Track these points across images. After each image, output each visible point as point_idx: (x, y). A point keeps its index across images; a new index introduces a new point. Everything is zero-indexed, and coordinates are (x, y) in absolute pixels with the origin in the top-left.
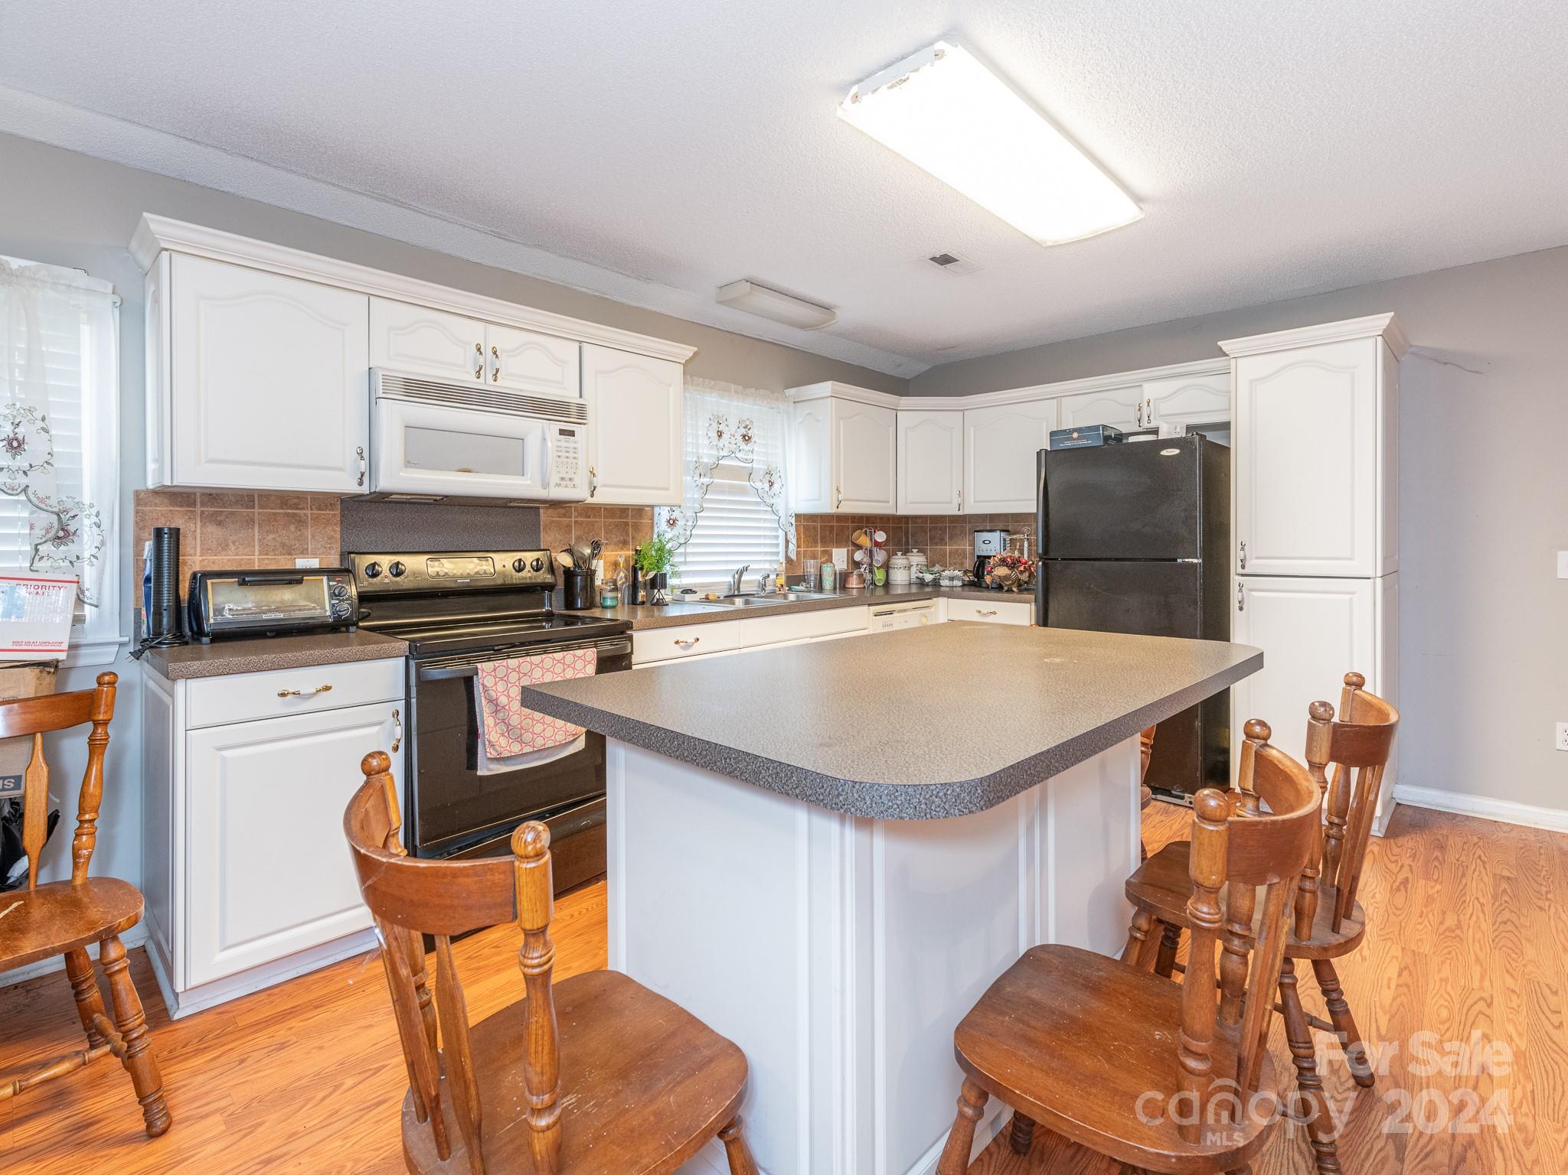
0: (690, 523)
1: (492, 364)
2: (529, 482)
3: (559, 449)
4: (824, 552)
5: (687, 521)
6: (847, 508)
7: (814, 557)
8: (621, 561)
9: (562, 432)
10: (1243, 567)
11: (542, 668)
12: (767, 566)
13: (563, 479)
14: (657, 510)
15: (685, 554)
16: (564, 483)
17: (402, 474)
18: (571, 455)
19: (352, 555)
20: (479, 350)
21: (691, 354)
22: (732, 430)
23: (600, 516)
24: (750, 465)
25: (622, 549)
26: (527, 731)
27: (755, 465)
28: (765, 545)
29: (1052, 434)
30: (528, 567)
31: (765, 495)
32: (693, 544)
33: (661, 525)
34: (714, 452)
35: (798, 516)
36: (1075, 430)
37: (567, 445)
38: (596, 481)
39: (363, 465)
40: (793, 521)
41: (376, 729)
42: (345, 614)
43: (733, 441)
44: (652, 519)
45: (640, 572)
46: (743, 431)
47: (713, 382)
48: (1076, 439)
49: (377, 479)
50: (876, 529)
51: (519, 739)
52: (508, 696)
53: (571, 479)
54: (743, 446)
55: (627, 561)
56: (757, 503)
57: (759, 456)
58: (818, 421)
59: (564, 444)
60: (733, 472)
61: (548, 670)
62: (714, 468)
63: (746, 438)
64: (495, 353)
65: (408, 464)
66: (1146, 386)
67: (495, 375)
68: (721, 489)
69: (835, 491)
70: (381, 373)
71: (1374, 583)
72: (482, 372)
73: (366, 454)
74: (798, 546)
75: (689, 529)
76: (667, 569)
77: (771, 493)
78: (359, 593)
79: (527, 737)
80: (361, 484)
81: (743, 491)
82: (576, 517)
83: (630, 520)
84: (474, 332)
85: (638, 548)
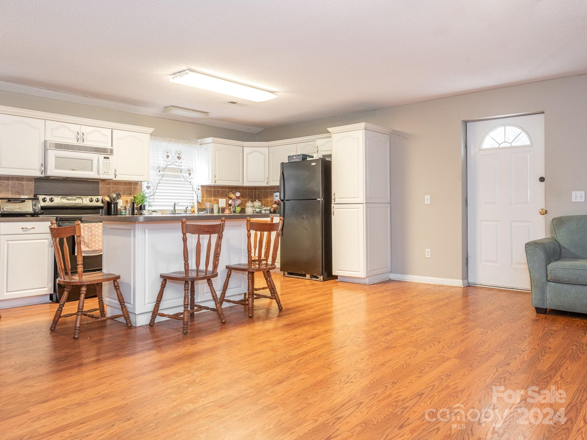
0: (155, 188)
1: (82, 137)
2: (93, 173)
3: (104, 163)
4: (215, 200)
5: (154, 187)
6: (219, 183)
7: (210, 201)
8: (129, 200)
9: (105, 158)
10: (335, 201)
11: (95, 227)
12: (188, 204)
13: (105, 172)
14: (143, 183)
15: (153, 199)
16: (105, 174)
17: (54, 171)
18: (108, 165)
19: (38, 195)
20: (78, 133)
21: (153, 131)
22: (173, 155)
23: (121, 185)
24: (181, 167)
25: (129, 196)
26: (90, 244)
27: (182, 167)
28: (188, 196)
29: (289, 157)
30: (94, 201)
31: (187, 178)
32: (156, 195)
33: (144, 188)
34: (166, 163)
35: (202, 186)
36: (294, 156)
37: (107, 162)
38: (117, 173)
39: (43, 169)
40: (200, 188)
41: (46, 241)
42: (37, 211)
43: (173, 159)
44: (141, 186)
45: (135, 204)
46: (178, 155)
47: (165, 139)
48: (295, 159)
49: (47, 173)
50: (237, 192)
51: (88, 246)
52: (84, 234)
53: (108, 172)
54: (178, 160)
55: (131, 200)
56: (184, 181)
57: (184, 164)
58: (208, 151)
59: (105, 161)
60: (173, 170)
61: (97, 227)
62: (165, 169)
63: (179, 158)
64: (83, 134)
65: (56, 168)
66: (317, 141)
67: (83, 141)
68: (169, 176)
69: (214, 177)
70: (48, 142)
71: (364, 205)
72: (79, 140)
73: (43, 165)
74: (203, 197)
75: (155, 190)
76: (145, 203)
77: (190, 177)
78: (41, 206)
79: (90, 246)
80: (42, 174)
81: (178, 177)
82: (112, 185)
83: (132, 187)
84: (77, 128)
85: (135, 196)
